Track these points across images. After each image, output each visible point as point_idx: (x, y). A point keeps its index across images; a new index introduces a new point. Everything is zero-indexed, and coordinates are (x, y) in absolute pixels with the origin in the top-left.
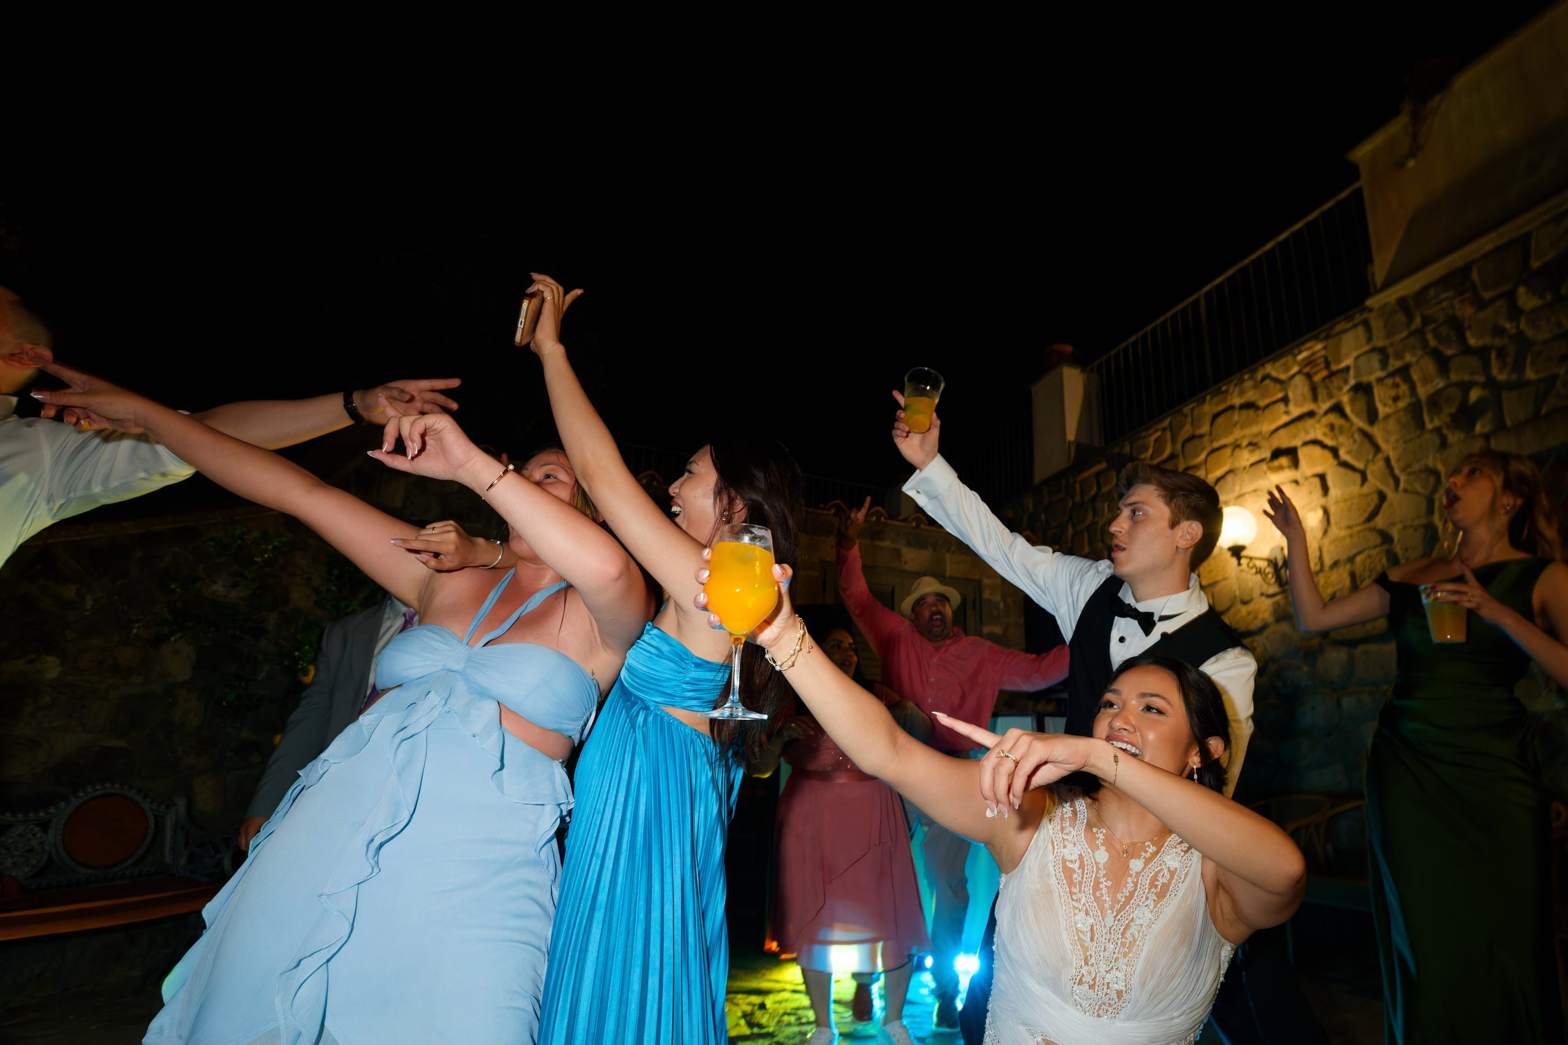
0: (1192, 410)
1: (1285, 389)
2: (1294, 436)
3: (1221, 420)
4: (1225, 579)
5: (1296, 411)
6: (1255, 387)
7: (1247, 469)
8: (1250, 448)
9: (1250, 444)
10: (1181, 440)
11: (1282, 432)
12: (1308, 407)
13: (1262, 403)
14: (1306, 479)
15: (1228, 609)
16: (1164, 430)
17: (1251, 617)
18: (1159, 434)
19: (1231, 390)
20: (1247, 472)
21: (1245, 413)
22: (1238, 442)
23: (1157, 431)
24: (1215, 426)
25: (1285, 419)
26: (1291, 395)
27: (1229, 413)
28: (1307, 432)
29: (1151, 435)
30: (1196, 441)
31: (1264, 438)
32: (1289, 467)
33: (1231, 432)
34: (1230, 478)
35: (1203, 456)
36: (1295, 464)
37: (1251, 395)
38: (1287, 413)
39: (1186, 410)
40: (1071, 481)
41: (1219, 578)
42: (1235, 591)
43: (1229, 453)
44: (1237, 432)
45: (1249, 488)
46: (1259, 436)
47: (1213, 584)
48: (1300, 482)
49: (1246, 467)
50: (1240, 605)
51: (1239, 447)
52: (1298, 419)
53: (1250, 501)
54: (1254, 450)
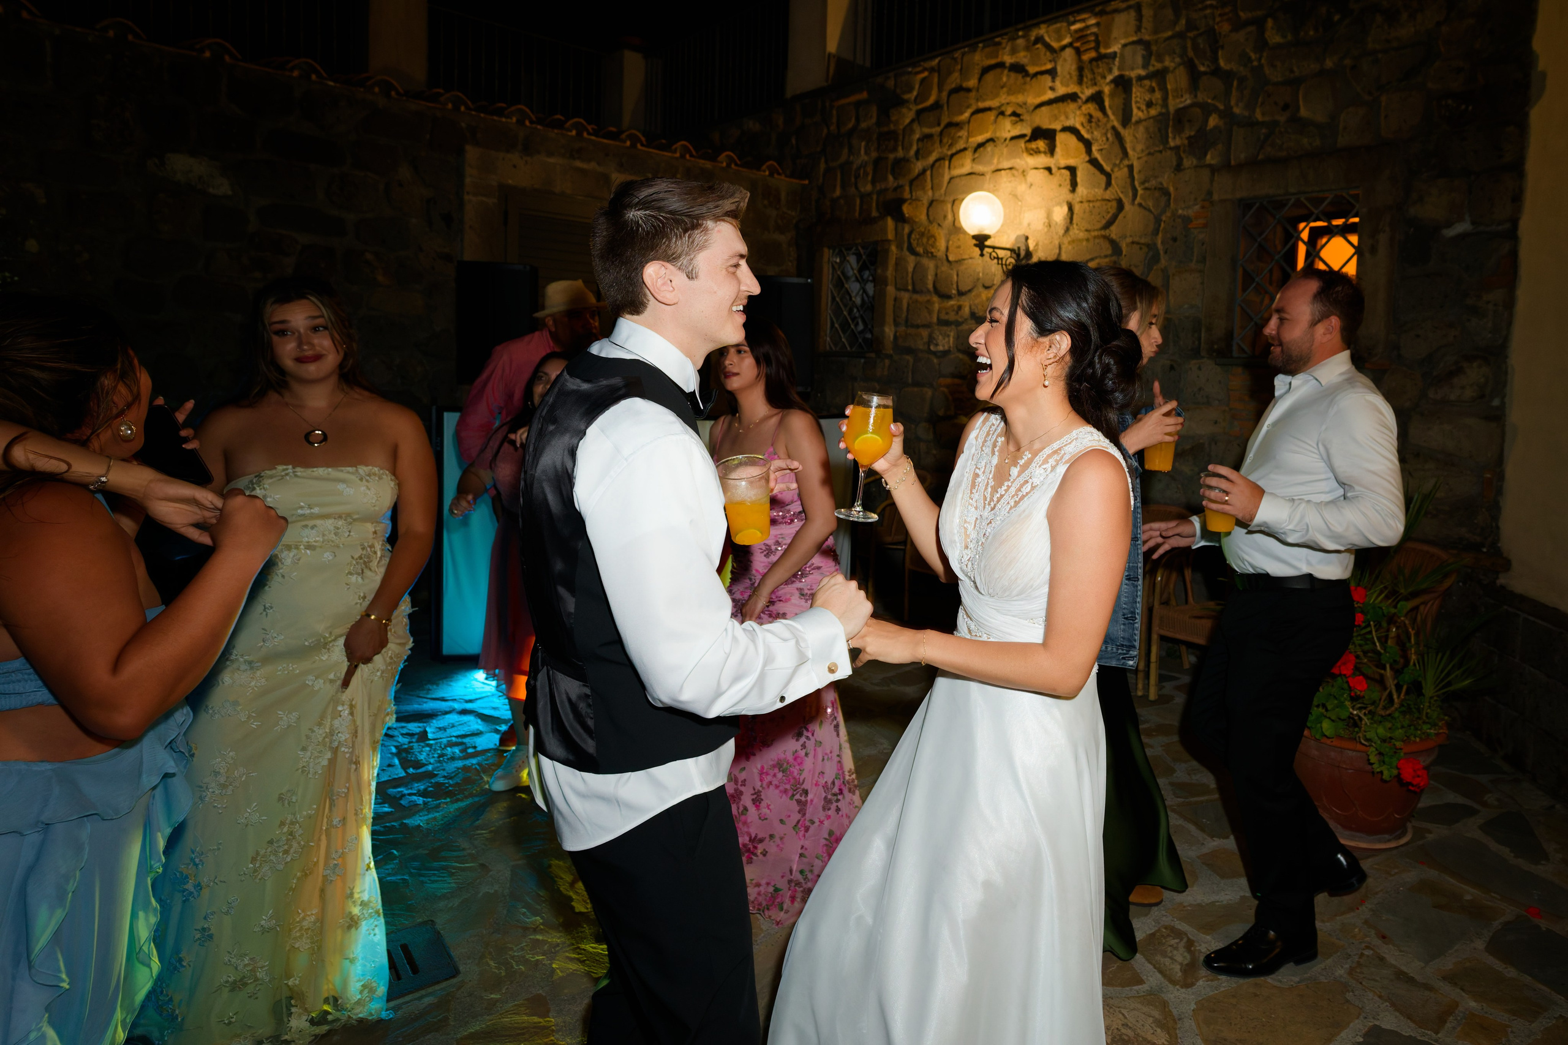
0: (963, 56)
1: (1054, 61)
2: (1056, 118)
3: (989, 77)
5: (1060, 89)
6: (1027, 48)
7: (1008, 142)
8: (1013, 118)
9: (1014, 114)
10: (947, 88)
11: (1044, 109)
12: (1073, 88)
13: (1031, 69)
14: (1059, 171)
15: (970, 291)
16: (932, 70)
18: (925, 74)
19: (1004, 43)
20: (1007, 146)
21: (1013, 75)
22: (1003, 108)
23: (925, 69)
24: (984, 81)
25: (1049, 95)
26: (1059, 69)
27: (1000, 70)
28: (1067, 118)
29: (917, 74)
30: (961, 94)
31: (1028, 112)
32: (1045, 153)
33: (998, 94)
34: (989, 147)
35: (967, 115)
36: (1051, 151)
37: (1022, 57)
38: (1052, 89)
39: (957, 54)
40: (827, 105)
41: (964, 257)
42: (979, 273)
43: (993, 118)
44: (1004, 97)
45: (1006, 164)
46: (1024, 106)
47: (960, 261)
48: (1054, 170)
49: (1006, 140)
50: (981, 289)
51: (1002, 113)
52: (1062, 99)
53: (1005, 180)
54: (1017, 122)
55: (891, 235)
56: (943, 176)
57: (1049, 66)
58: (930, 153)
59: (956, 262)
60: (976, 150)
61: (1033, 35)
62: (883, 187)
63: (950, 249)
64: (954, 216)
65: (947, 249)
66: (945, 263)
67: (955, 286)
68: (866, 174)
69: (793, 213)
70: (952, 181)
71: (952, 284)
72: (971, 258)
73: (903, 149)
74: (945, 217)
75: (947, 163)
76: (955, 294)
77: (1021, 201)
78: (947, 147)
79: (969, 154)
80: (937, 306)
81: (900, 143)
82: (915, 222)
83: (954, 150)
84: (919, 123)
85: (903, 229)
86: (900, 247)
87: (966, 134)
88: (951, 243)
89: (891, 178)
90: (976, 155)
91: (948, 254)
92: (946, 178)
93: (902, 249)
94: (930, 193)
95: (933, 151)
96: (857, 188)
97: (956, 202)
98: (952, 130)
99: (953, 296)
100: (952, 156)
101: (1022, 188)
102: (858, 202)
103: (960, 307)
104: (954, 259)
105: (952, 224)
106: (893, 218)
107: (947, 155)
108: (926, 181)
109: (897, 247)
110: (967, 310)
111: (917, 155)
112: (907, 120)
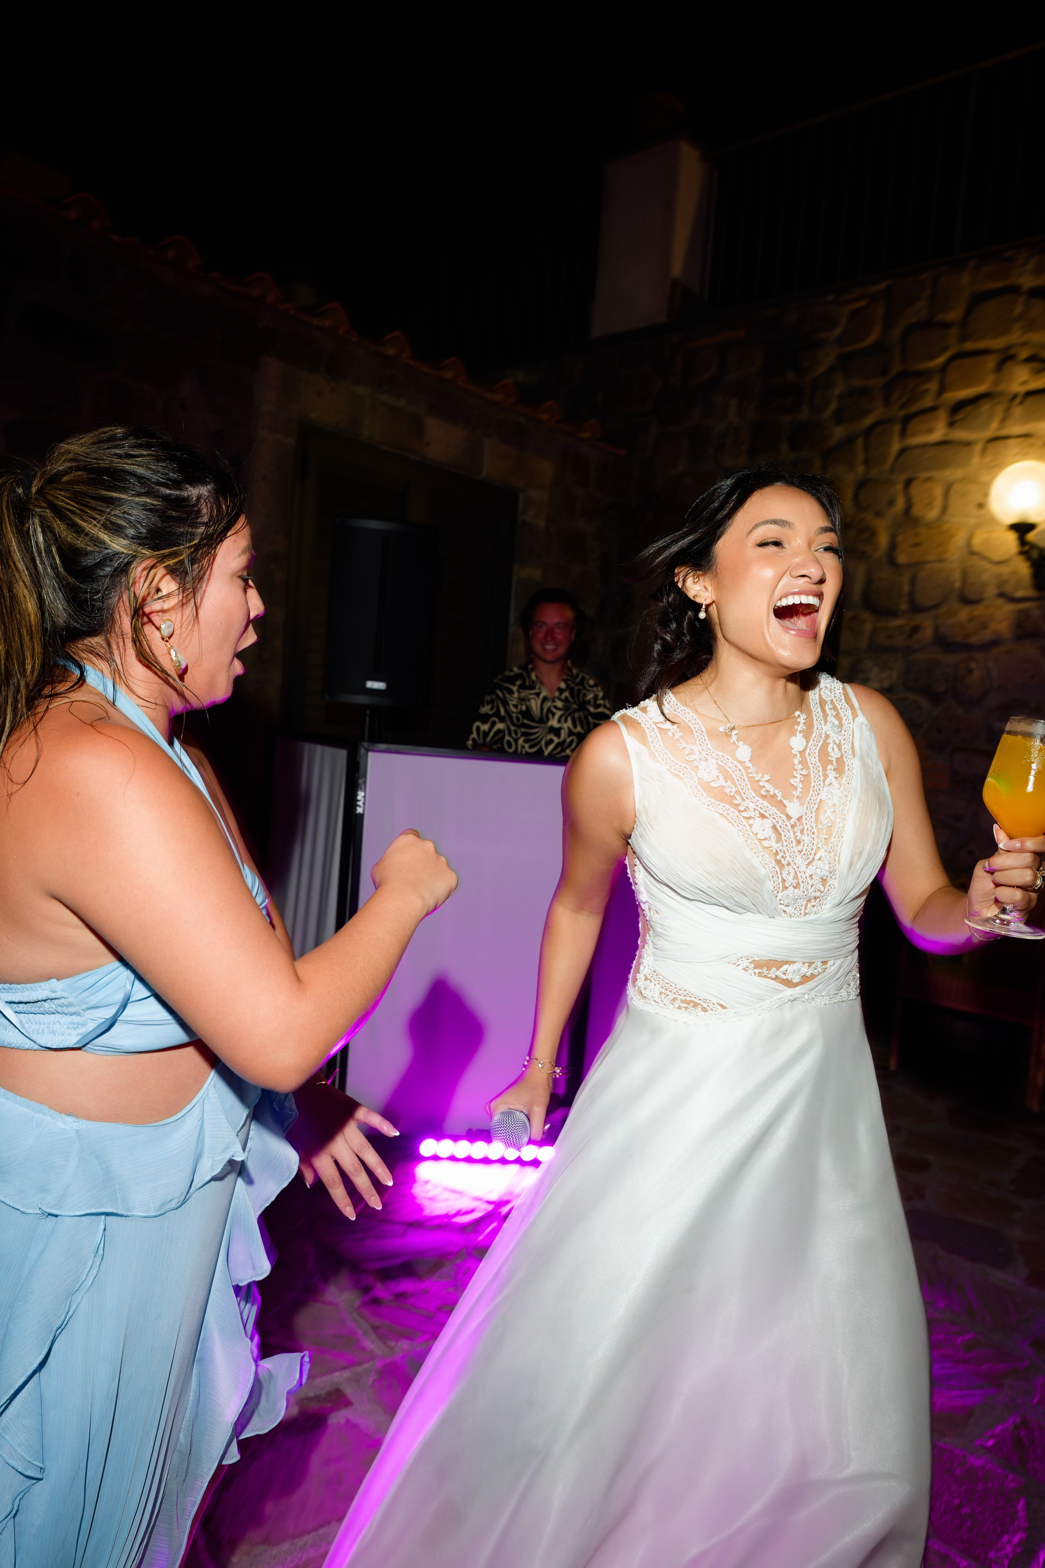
0: (937, 278)
3: (988, 307)
4: (941, 560)
7: (1021, 399)
8: (1035, 364)
9: (1035, 358)
10: (904, 322)
15: (936, 607)
16: (873, 298)
17: (974, 625)
18: (863, 303)
19: (1021, 263)
20: (1021, 403)
21: (1037, 303)
22: (1013, 351)
24: (975, 314)
27: (1009, 298)
29: (847, 302)
30: (933, 331)
33: (1001, 332)
34: (984, 405)
35: (941, 360)
39: (925, 277)
41: (929, 558)
42: (954, 581)
43: (992, 365)
44: (1017, 335)
45: (1017, 429)
47: (916, 565)
49: (1017, 395)
50: (958, 604)
51: (1012, 357)
56: (891, 444)
58: (865, 413)
59: (909, 565)
60: (956, 410)
63: (899, 547)
64: (909, 500)
65: (893, 547)
66: (887, 566)
67: (906, 599)
70: (908, 451)
71: (902, 596)
73: (811, 408)
74: (891, 503)
75: (897, 428)
76: (906, 610)
78: (899, 406)
79: (942, 415)
80: (868, 627)
81: (805, 401)
83: (913, 409)
84: (845, 372)
87: (938, 387)
88: (899, 538)
90: (959, 416)
91: (894, 554)
92: (895, 447)
94: (860, 469)
95: (871, 411)
97: (914, 483)
98: (910, 383)
99: (903, 612)
100: (908, 419)
103: (916, 629)
104: (905, 562)
105: (902, 512)
107: (899, 416)
108: (855, 452)
110: (928, 633)
111: (839, 417)
112: (822, 369)
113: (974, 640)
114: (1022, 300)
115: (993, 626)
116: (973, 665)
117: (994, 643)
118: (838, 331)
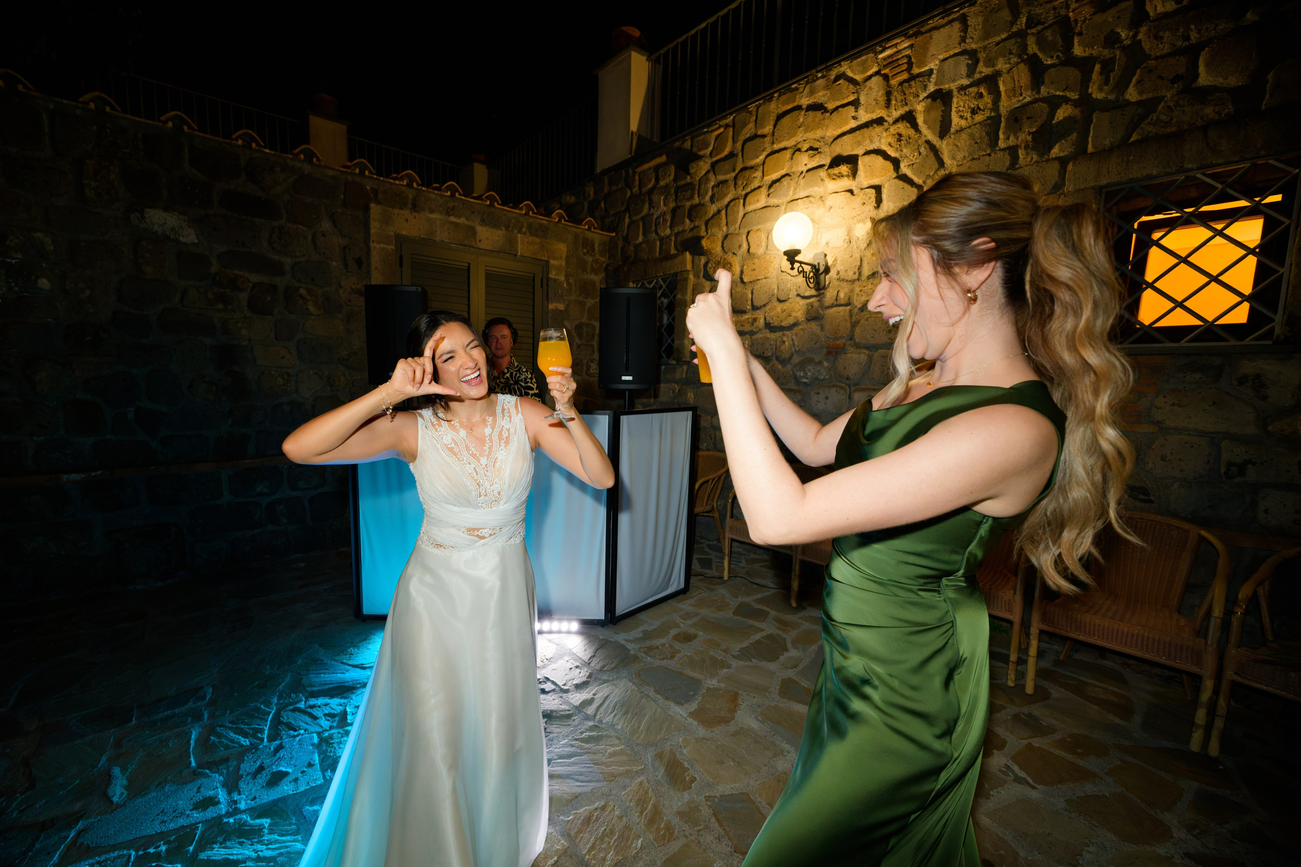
0: (758, 107)
1: (857, 92)
2: (859, 143)
3: (786, 120)
5: (864, 116)
6: (827, 87)
7: (803, 174)
8: (811, 152)
9: (811, 148)
10: (742, 138)
11: (845, 137)
12: (881, 112)
13: (830, 106)
14: (862, 189)
15: (764, 305)
16: (727, 126)
17: (784, 315)
18: (721, 130)
19: (801, 90)
20: (803, 177)
21: (811, 115)
22: (799, 146)
23: (719, 127)
24: (778, 127)
25: (853, 124)
26: (862, 99)
27: (796, 112)
28: (871, 141)
29: (713, 131)
30: (757, 140)
31: (827, 144)
32: (848, 176)
33: (791, 135)
34: (785, 181)
35: (762, 157)
36: (854, 173)
37: (821, 96)
38: (854, 118)
39: (752, 108)
40: (631, 172)
41: (760, 277)
42: (774, 289)
43: (789, 156)
44: (801, 135)
45: (802, 194)
46: (822, 140)
47: (754, 282)
48: (855, 192)
49: (802, 172)
50: (776, 303)
51: (799, 150)
52: (867, 125)
53: (802, 207)
54: (815, 155)
55: (689, 267)
56: (738, 212)
57: (852, 98)
58: (726, 195)
59: (751, 282)
60: (770, 186)
61: (833, 74)
62: (681, 229)
63: (745, 272)
64: (749, 244)
65: (742, 272)
66: (740, 284)
67: (750, 303)
68: (665, 221)
69: (604, 260)
70: (747, 215)
71: (747, 301)
72: (765, 278)
73: (699, 197)
74: (740, 246)
75: (742, 201)
76: (749, 309)
77: (818, 224)
78: (742, 188)
79: (764, 191)
81: (696, 192)
82: (711, 253)
83: (749, 190)
84: (714, 174)
85: (700, 260)
86: (696, 276)
87: (761, 174)
88: (745, 267)
89: (687, 221)
90: (772, 190)
91: (743, 276)
93: (699, 277)
94: (725, 229)
95: (729, 193)
96: (657, 233)
97: (751, 234)
98: (747, 173)
99: (747, 311)
100: (747, 195)
101: (820, 211)
102: (658, 243)
103: (755, 320)
104: (749, 281)
105: (747, 251)
106: (690, 253)
107: (741, 195)
108: (721, 219)
109: (694, 276)
110: (762, 321)
111: (712, 200)
112: (703, 173)
113: (783, 324)
114: (803, 112)
115: (794, 314)
116: (785, 339)
117: (795, 324)
118: (711, 148)
